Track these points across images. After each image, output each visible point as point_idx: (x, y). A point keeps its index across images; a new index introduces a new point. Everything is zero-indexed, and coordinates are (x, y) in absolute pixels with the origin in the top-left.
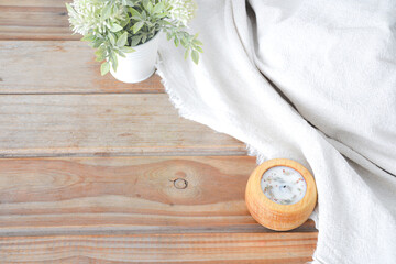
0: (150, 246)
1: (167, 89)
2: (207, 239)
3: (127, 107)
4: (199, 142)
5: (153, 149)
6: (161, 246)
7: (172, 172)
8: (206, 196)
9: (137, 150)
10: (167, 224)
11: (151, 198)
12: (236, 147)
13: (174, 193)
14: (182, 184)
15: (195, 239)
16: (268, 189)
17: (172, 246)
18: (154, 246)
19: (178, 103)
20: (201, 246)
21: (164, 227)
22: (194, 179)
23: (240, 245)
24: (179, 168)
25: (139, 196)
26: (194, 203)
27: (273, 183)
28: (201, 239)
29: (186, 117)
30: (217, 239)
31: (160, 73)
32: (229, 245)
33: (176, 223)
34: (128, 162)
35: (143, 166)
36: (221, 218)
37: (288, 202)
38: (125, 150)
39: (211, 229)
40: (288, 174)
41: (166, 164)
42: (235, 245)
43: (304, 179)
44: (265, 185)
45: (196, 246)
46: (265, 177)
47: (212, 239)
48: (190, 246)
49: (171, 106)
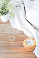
0: (5, 49)
1: (11, 22)
2: (15, 48)
3: (4, 26)
4: (15, 31)
5: (7, 33)
6: (7, 49)
7: (10, 37)
8: (16, 41)
9: (5, 33)
10: (9, 45)
11: (6, 41)
12: (22, 32)
13: (11, 40)
14: (12, 39)
15: (13, 48)
16: (27, 43)
17: (9, 49)
18: (6, 49)
19: (12, 25)
20: (14, 49)
21: (8, 46)
22: (14, 38)
23: (21, 49)
24: (12, 36)
25: (4, 41)
26: (14, 42)
27: (28, 42)
28: (14, 48)
29: (13, 27)
30: (17, 48)
31: (10, 20)
32: (19, 49)
33: (10, 45)
34: (3, 35)
35: (5, 36)
36: (18, 44)
37: (31, 45)
38: (3, 33)
39: (16, 46)
40: (31, 40)
41: (9, 35)
42: (20, 49)
43: (33, 41)
44: (26, 42)
45: (13, 49)
46: (26, 41)
47: (16, 48)
48: (12, 49)
49: (11, 25)
